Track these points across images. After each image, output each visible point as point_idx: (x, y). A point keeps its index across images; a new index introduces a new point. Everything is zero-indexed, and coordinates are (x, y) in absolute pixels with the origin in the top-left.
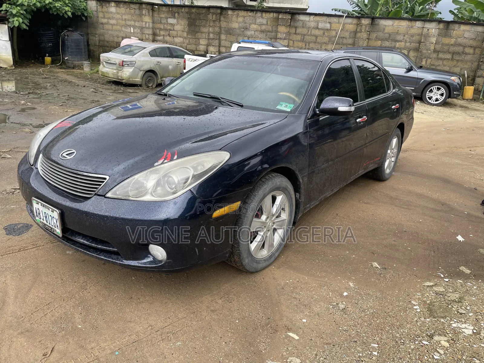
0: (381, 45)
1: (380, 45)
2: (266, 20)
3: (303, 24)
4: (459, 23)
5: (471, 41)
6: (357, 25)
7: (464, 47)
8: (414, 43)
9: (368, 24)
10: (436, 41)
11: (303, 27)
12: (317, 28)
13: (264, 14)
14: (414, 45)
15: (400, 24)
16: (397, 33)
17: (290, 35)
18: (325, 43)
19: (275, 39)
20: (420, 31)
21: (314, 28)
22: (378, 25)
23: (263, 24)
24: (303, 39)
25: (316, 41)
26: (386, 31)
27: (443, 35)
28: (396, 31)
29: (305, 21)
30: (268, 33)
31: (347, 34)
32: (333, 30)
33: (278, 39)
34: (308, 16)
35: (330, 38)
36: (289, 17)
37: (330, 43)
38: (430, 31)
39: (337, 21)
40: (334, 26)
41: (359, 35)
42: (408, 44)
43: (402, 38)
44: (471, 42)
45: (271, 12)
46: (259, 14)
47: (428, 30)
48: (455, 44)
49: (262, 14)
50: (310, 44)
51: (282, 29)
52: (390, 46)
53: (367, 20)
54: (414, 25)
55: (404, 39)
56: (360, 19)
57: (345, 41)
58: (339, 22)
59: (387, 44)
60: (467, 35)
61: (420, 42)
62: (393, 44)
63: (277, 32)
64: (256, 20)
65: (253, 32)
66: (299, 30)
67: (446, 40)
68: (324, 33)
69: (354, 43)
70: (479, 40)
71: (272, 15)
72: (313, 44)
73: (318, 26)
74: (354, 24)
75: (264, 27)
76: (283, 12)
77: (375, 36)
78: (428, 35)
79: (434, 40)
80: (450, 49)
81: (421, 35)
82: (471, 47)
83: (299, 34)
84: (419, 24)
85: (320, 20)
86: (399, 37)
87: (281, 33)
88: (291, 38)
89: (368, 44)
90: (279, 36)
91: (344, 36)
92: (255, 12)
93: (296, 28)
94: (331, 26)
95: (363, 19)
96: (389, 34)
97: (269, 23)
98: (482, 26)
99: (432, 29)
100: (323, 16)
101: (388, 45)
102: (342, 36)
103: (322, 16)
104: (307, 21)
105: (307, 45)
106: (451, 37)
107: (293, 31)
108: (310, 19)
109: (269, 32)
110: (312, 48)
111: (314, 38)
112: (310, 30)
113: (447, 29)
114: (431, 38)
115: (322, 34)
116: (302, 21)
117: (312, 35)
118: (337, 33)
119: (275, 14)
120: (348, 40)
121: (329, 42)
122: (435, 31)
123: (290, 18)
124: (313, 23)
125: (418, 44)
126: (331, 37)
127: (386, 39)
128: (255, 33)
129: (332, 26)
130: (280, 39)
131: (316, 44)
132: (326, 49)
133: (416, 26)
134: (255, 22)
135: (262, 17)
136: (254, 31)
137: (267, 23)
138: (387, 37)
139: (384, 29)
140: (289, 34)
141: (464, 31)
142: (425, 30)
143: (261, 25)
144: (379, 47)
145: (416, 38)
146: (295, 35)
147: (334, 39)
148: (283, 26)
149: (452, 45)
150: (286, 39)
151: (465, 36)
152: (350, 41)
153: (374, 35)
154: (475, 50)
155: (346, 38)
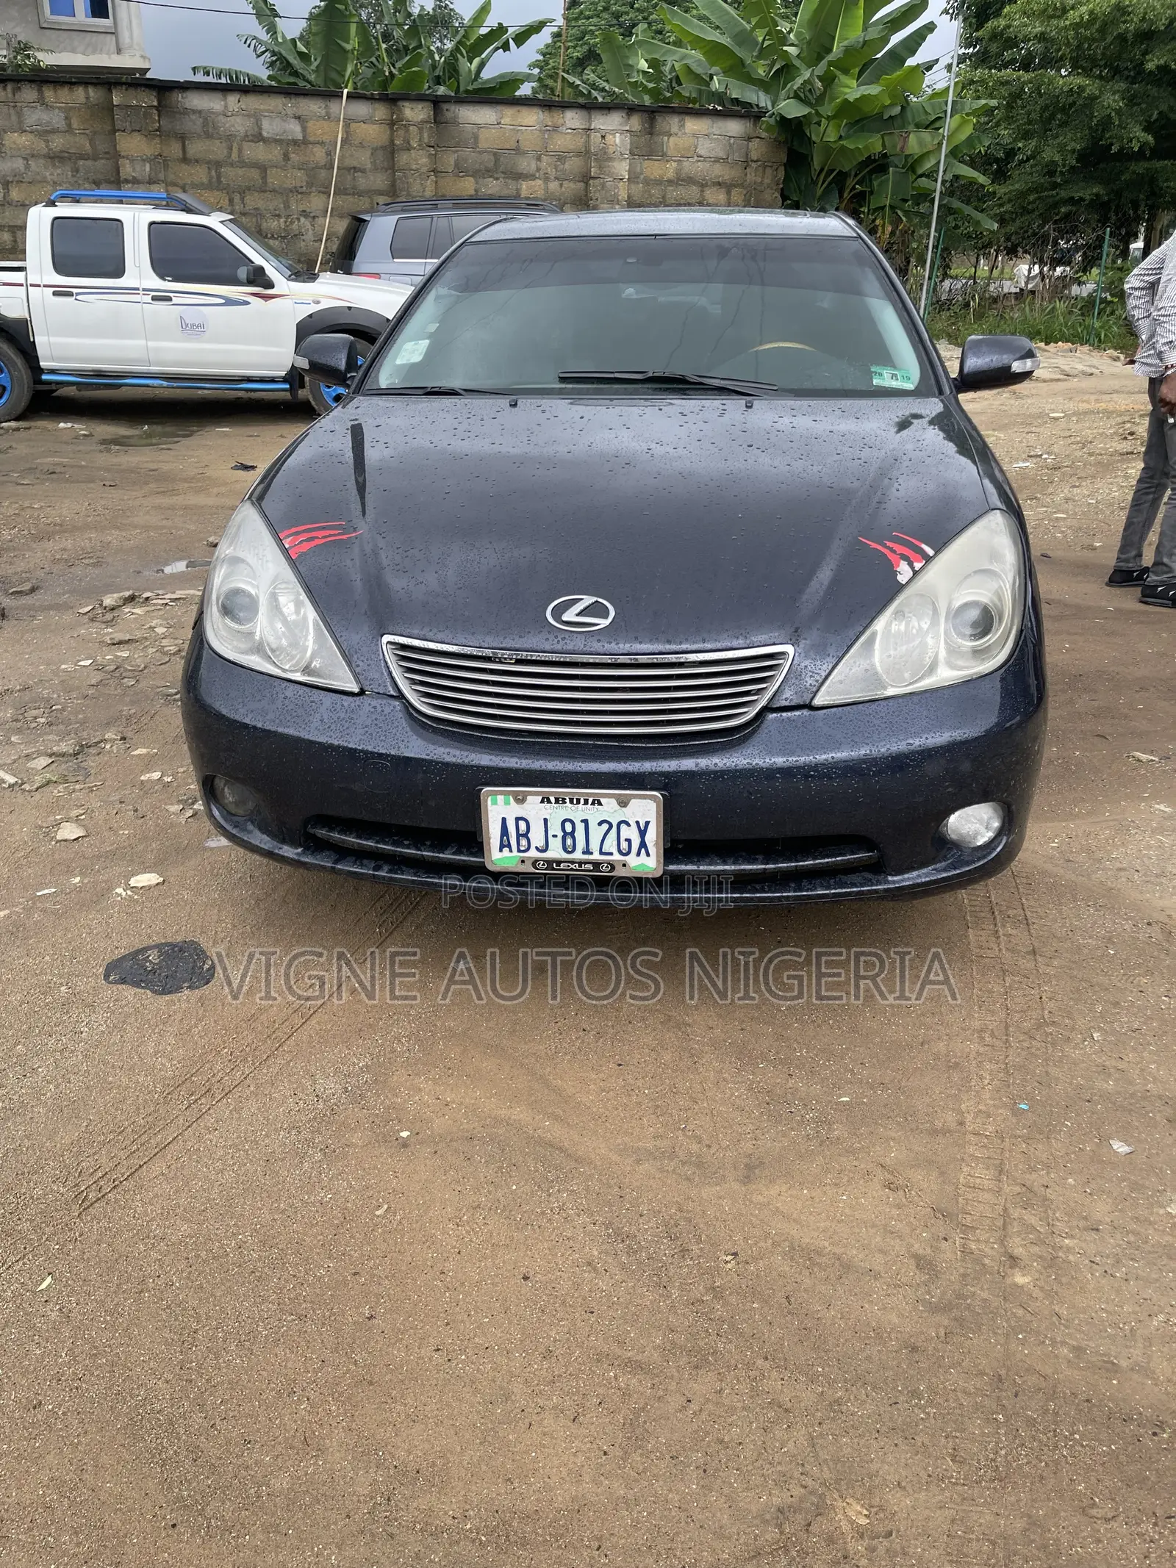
0: (476, 191)
1: (473, 192)
2: (62, 115)
3: (205, 123)
4: (681, 110)
5: (718, 165)
6: (392, 124)
7: (703, 186)
8: (570, 180)
9: (423, 122)
10: (629, 172)
11: (209, 136)
12: (258, 137)
13: (49, 93)
14: (571, 188)
15: (519, 121)
16: (518, 151)
17: (166, 167)
18: (296, 191)
19: (113, 182)
20: (579, 142)
21: (246, 138)
22: (455, 122)
23: (54, 131)
24: (219, 177)
25: (265, 183)
26: (483, 144)
27: (644, 153)
28: (514, 145)
29: (210, 111)
30: (81, 163)
31: (364, 158)
32: (314, 143)
33: (127, 181)
34: (219, 95)
35: (311, 171)
36: (150, 99)
37: (314, 189)
38: (609, 137)
39: (323, 113)
40: (318, 129)
41: (403, 159)
42: (553, 186)
43: (533, 166)
44: (718, 171)
45: (74, 83)
46: (29, 94)
47: (603, 137)
48: (678, 179)
49: (40, 91)
50: (248, 198)
51: (133, 145)
52: (505, 192)
53: (420, 106)
54: (561, 121)
55: (538, 170)
56: (395, 105)
57: (362, 182)
58: (328, 114)
59: (492, 186)
60: (705, 148)
61: (586, 178)
62: (512, 185)
63: (115, 156)
64: (19, 115)
65: (19, 164)
66: (195, 148)
67: (653, 169)
68: (286, 157)
69: (393, 185)
70: (736, 162)
71: (80, 94)
72: (256, 194)
73: (261, 129)
74: (381, 122)
75: (58, 142)
76: (124, 84)
77: (452, 162)
78: (605, 153)
79: (622, 168)
80: (668, 196)
81: (586, 153)
82: (719, 184)
83: (197, 161)
84: (572, 119)
85: (262, 107)
86: (526, 164)
87: (132, 161)
88: (171, 177)
89: (436, 188)
90: (127, 170)
91: (355, 164)
92: (9, 87)
93: (183, 138)
94: (304, 129)
95: (406, 104)
96: (495, 154)
97: (75, 126)
98: (738, 119)
99: (613, 132)
100: (272, 95)
101: (497, 189)
102: (349, 162)
103: (266, 95)
104: (217, 114)
105: (237, 198)
106: (664, 156)
107: (174, 149)
108: (226, 107)
109: (83, 157)
110: (256, 209)
111: (255, 174)
112: (235, 145)
113: (651, 134)
114: (615, 164)
115: (280, 158)
116: (200, 112)
117: (243, 164)
118: (330, 154)
119: (92, 91)
120: (372, 178)
121: (310, 184)
122: (622, 141)
123: (155, 103)
124: (239, 120)
125: (581, 185)
126: (313, 168)
127: (489, 172)
128: (27, 167)
129: (308, 131)
130: (133, 183)
131: (267, 194)
132: (304, 211)
133: (568, 126)
134: (20, 122)
135: (42, 101)
136: (24, 159)
137: (69, 125)
138: (491, 165)
139: (476, 138)
140: (160, 161)
141: (695, 135)
142: (595, 138)
143: (45, 133)
144: (471, 197)
145: (573, 165)
146: (184, 167)
147: (323, 173)
148: (136, 134)
149: (670, 182)
150: (154, 183)
151: (701, 151)
152: (380, 181)
153: (449, 159)
154: (729, 193)
155: (363, 171)
